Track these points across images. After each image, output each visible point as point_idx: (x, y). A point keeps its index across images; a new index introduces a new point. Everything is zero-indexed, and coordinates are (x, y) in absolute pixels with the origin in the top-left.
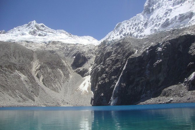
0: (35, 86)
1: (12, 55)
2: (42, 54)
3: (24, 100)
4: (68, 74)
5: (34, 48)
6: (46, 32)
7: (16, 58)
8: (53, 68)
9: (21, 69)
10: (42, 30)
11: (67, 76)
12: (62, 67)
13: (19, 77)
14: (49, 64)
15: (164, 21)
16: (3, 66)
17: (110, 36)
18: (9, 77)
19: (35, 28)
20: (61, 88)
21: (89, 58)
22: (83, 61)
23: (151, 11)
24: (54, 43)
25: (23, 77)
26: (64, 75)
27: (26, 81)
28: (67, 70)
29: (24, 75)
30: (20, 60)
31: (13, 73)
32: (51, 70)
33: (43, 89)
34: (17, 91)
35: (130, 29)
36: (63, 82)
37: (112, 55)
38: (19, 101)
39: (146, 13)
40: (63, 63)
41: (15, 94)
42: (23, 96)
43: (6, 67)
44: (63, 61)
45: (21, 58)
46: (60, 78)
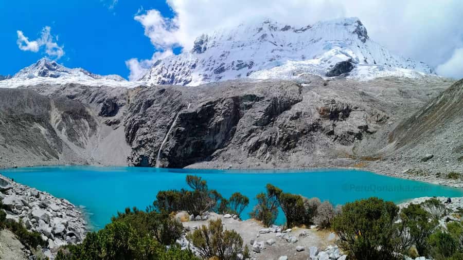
0: (58, 140)
1: (26, 104)
2: (60, 101)
3: (49, 158)
4: (95, 126)
5: (47, 93)
6: (59, 71)
7: (30, 108)
8: (75, 118)
9: (40, 121)
10: (54, 70)
11: (94, 128)
12: (88, 117)
13: (39, 131)
14: (70, 113)
15: (219, 65)
16: (21, 118)
17: (144, 76)
18: (29, 131)
19: (45, 68)
20: (87, 143)
21: (122, 106)
22: (113, 109)
23: (202, 50)
24: (72, 85)
25: (43, 130)
26: (90, 126)
27: (47, 135)
28: (93, 120)
29: (43, 129)
30: (35, 110)
31: (32, 126)
32: (73, 120)
33: (66, 145)
34: (39, 147)
35: (173, 69)
36: (90, 136)
37: (154, 105)
38: (44, 160)
39: (196, 52)
40: (87, 112)
41: (38, 152)
42: (47, 153)
43: (25, 120)
44: (88, 110)
45: (36, 107)
46: (86, 131)
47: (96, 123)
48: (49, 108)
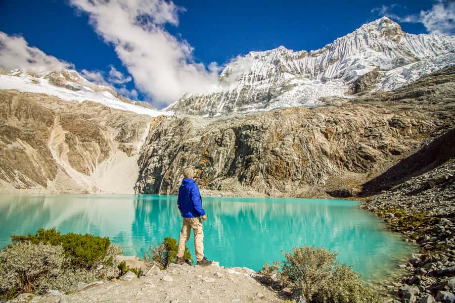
1: (14, 113)
2: (69, 118)
3: (28, 186)
4: (107, 151)
6: (80, 85)
7: (19, 120)
9: (28, 139)
11: (105, 153)
12: (101, 141)
13: (23, 150)
20: (94, 169)
21: (141, 133)
22: (132, 135)
25: (31, 151)
26: (101, 151)
28: (107, 145)
29: (31, 148)
30: (26, 124)
31: (11, 144)
32: (81, 143)
36: (99, 162)
38: (19, 187)
40: (101, 136)
41: (12, 177)
42: (27, 179)
44: (102, 132)
45: (29, 119)
46: (95, 156)
47: (109, 148)
48: (50, 123)
